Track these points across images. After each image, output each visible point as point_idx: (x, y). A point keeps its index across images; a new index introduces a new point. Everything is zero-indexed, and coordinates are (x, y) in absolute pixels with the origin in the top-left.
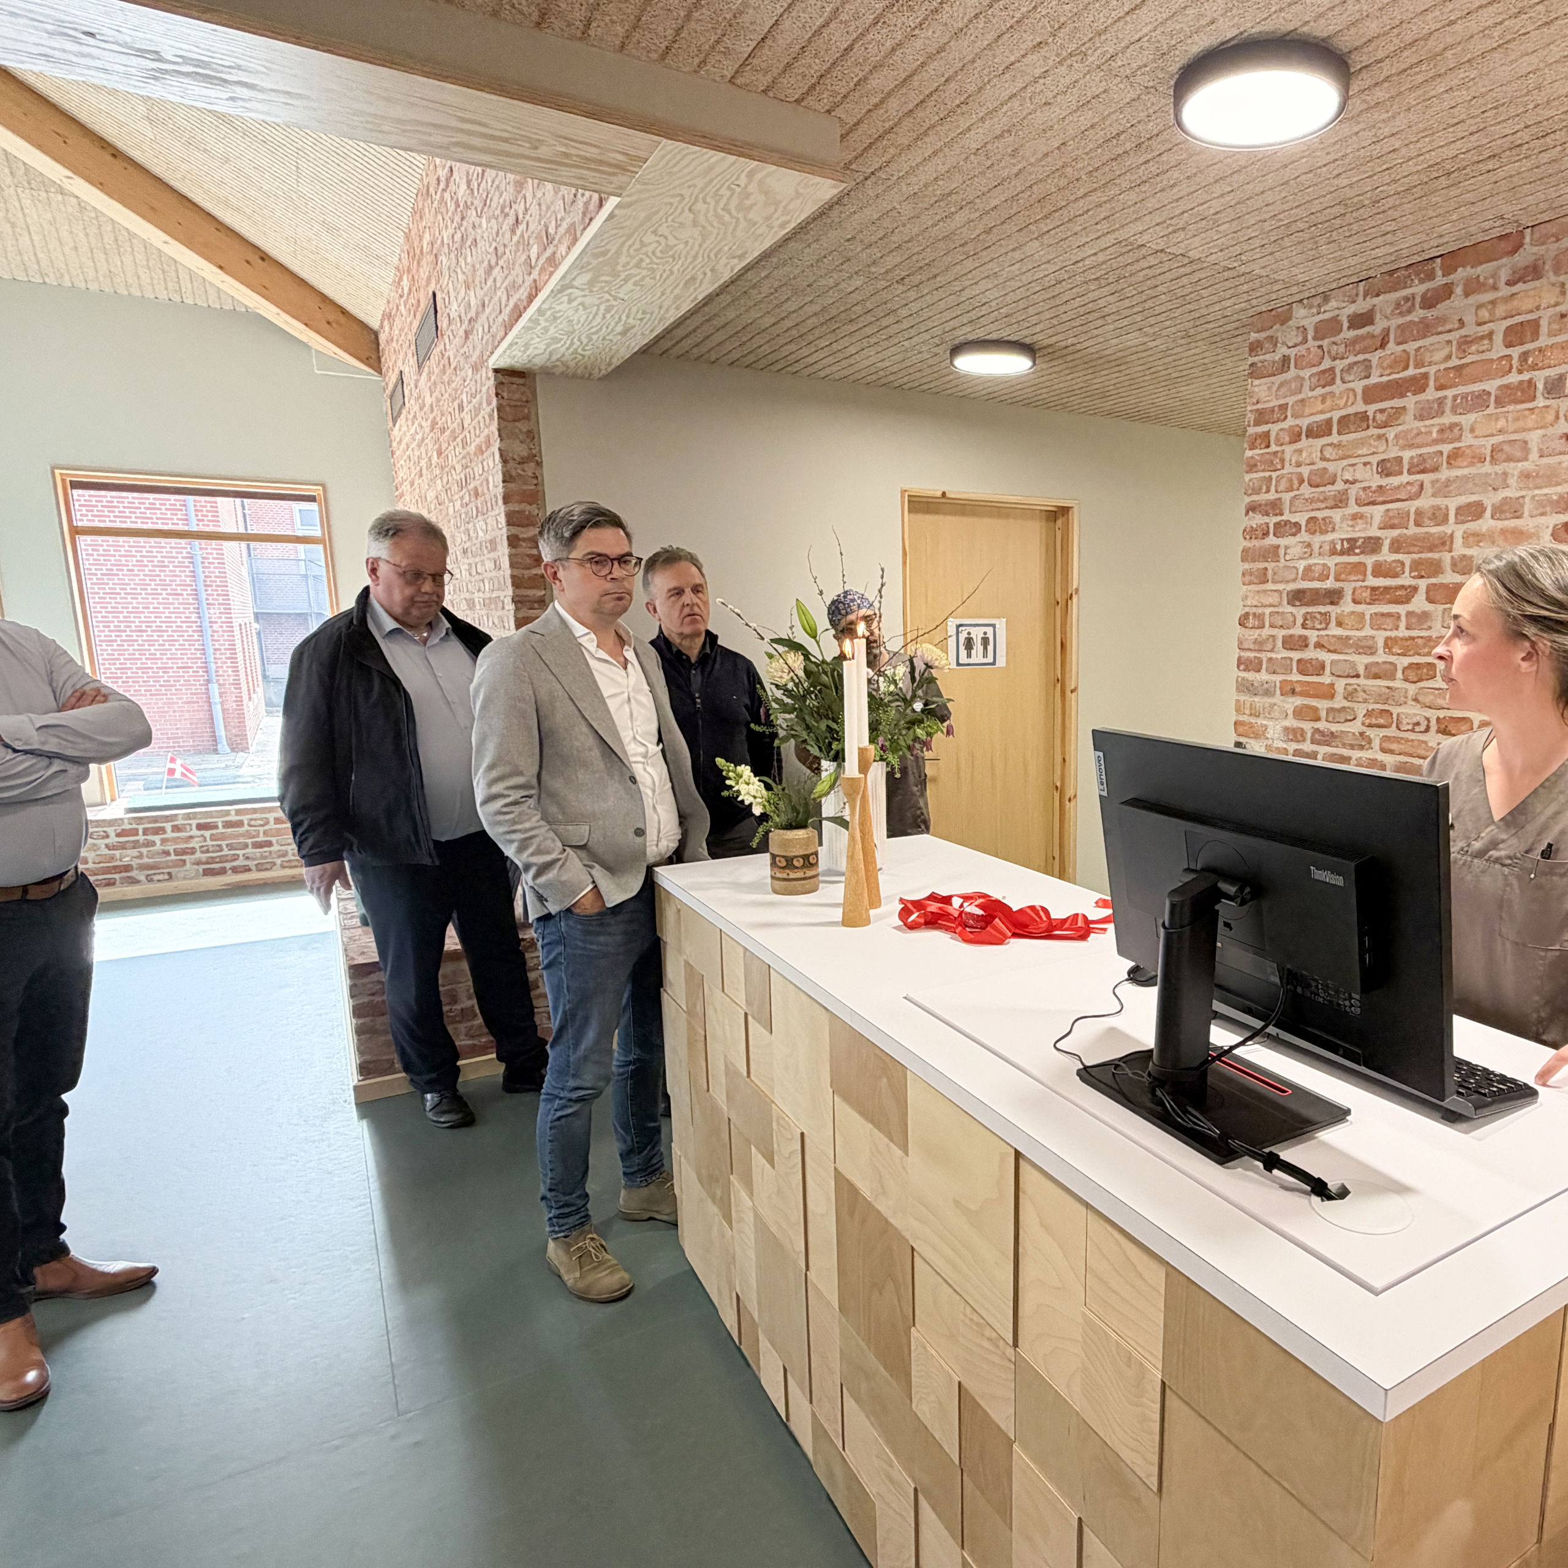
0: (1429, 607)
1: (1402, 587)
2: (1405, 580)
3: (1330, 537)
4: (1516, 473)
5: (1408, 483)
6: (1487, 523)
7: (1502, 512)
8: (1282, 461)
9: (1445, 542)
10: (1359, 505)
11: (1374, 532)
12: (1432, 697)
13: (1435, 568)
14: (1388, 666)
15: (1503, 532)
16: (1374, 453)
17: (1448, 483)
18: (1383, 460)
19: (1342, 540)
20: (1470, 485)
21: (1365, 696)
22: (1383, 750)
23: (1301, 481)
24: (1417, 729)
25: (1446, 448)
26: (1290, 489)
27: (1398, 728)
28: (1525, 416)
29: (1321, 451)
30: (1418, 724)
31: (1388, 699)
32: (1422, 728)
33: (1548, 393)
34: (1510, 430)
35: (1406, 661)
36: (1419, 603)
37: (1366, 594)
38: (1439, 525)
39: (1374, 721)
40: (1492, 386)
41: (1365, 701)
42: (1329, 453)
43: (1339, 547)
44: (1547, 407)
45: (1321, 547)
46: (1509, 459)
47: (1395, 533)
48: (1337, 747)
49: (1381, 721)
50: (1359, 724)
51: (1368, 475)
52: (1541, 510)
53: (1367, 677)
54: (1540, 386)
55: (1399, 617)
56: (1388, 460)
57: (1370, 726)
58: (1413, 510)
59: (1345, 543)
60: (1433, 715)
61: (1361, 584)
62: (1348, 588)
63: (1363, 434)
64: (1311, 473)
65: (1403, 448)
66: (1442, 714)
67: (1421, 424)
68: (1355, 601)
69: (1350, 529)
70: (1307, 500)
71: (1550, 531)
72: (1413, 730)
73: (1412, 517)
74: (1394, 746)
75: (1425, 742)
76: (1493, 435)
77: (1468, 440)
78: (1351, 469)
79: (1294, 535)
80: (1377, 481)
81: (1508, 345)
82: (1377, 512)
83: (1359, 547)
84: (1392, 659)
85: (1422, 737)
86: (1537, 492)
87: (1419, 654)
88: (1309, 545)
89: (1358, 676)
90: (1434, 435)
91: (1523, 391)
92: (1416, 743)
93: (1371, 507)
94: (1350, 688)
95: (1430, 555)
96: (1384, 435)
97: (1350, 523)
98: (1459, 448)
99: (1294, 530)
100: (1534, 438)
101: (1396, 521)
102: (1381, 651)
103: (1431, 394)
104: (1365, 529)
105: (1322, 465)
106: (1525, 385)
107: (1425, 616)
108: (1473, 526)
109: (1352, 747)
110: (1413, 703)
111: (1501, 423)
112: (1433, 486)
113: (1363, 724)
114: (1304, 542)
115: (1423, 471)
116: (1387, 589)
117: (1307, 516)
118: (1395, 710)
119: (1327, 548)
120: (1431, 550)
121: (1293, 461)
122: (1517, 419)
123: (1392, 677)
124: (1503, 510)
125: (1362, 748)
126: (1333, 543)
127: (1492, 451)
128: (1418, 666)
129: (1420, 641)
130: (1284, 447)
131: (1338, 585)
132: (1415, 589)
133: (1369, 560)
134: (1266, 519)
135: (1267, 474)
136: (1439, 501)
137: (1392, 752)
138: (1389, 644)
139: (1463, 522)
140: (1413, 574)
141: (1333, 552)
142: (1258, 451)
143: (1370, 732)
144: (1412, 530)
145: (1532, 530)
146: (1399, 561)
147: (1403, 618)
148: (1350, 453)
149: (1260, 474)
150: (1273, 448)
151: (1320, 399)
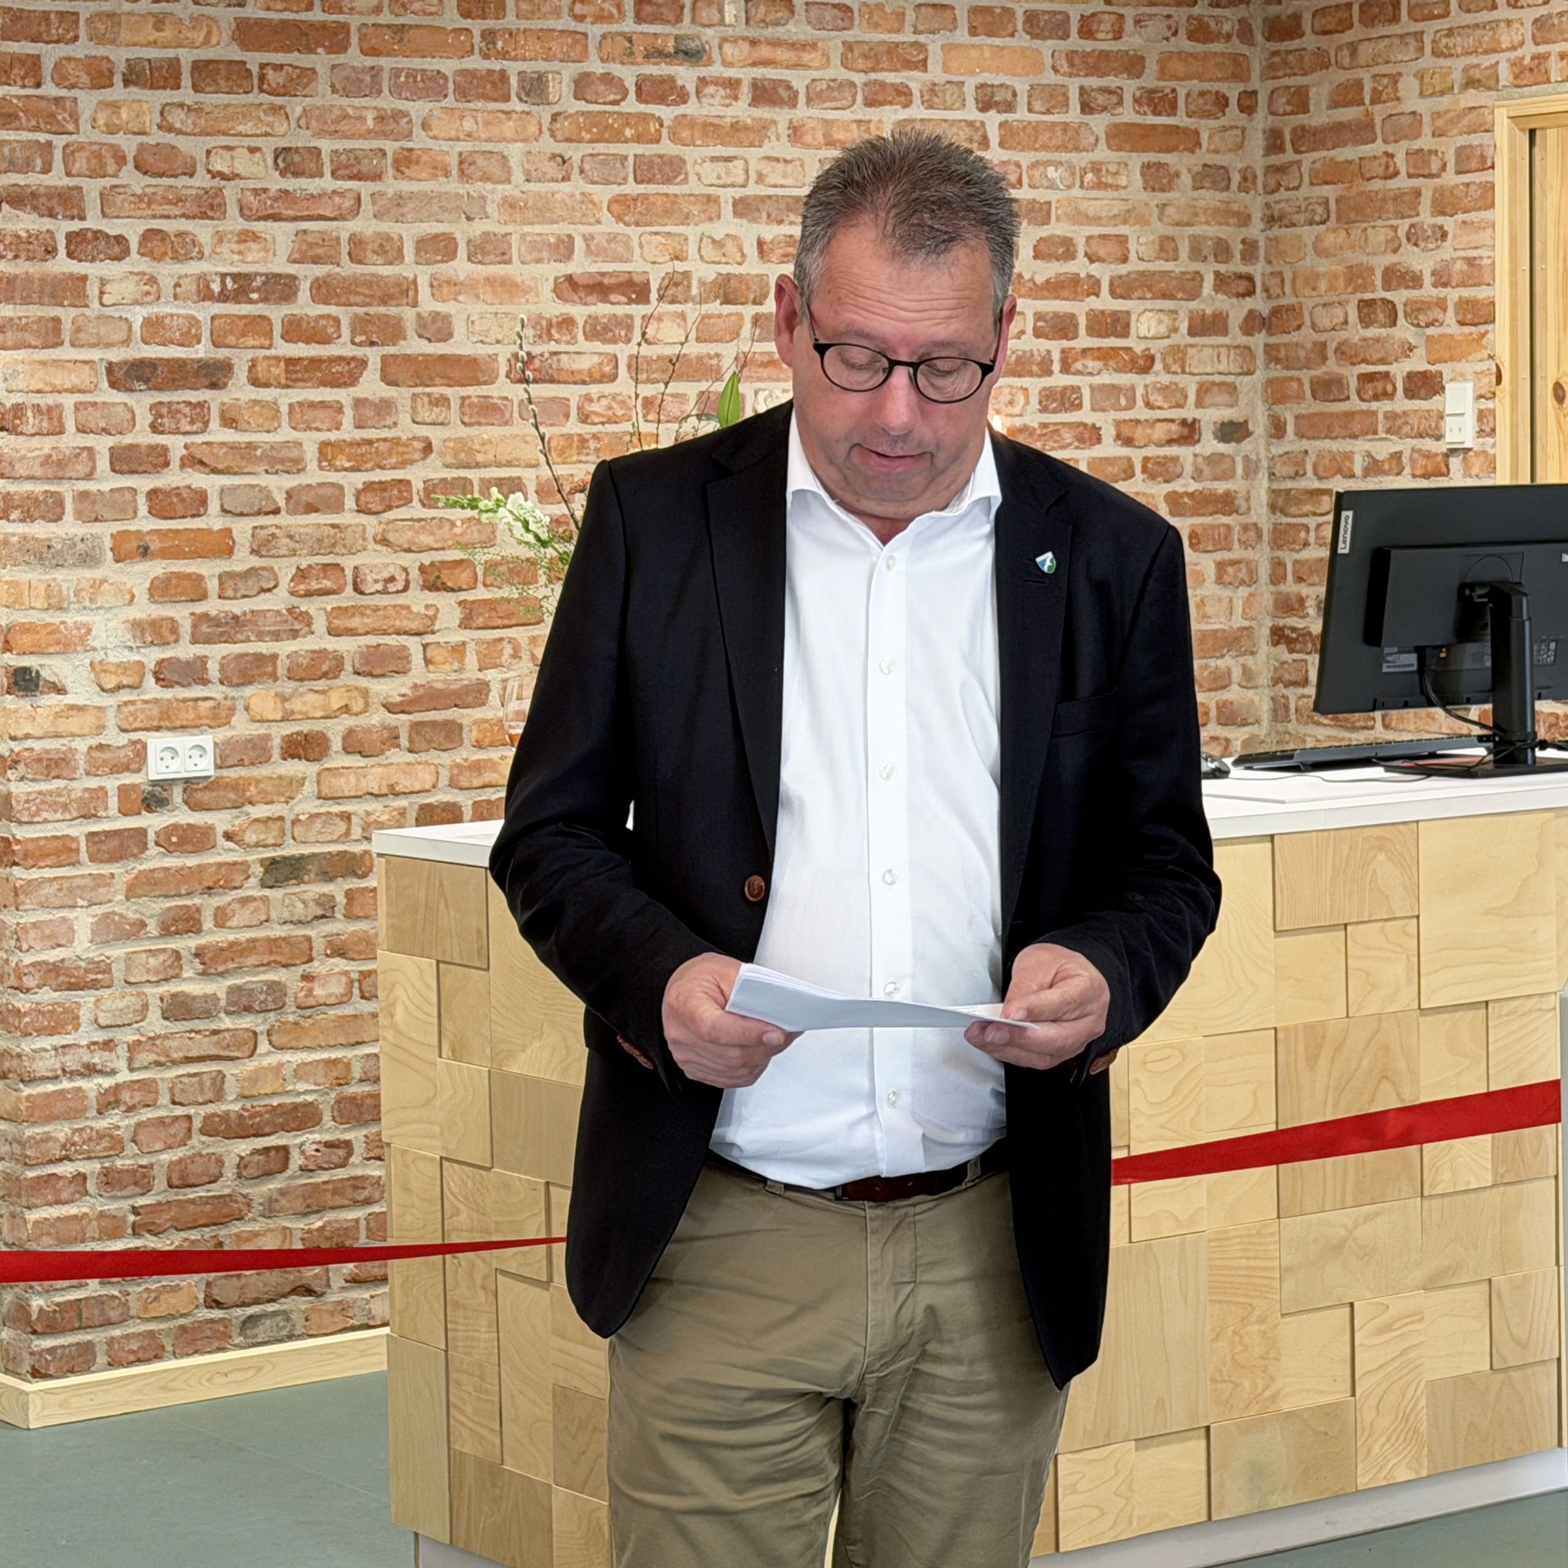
0: (389, 392)
1: (340, 359)
2: (343, 348)
3: (195, 268)
4: (498, 197)
5: (334, 192)
6: (461, 267)
7: (485, 253)
8: (75, 117)
9: (406, 291)
10: (248, 218)
11: (280, 265)
12: (410, 534)
13: (393, 331)
14: (329, 491)
15: (490, 281)
16: (267, 134)
17: (400, 200)
18: (287, 150)
19: (223, 276)
20: (435, 208)
21: (292, 544)
22: (333, 632)
23: (121, 160)
24: (392, 588)
25: (390, 146)
26: (98, 172)
27: (357, 589)
28: (501, 122)
29: (162, 113)
30: (392, 579)
31: (334, 545)
32: (400, 586)
33: (528, 94)
34: (483, 136)
35: (358, 479)
36: (371, 385)
37: (278, 371)
38: (391, 264)
39: (315, 585)
40: (448, 66)
41: (293, 553)
42: (177, 118)
43: (216, 287)
44: (528, 113)
45: (177, 285)
46: (486, 178)
47: (320, 270)
48: (248, 640)
49: (327, 584)
50: (286, 594)
51: (259, 170)
52: (535, 255)
53: (292, 512)
54: (514, 82)
55: (340, 409)
56: (297, 150)
57: (309, 594)
58: (345, 236)
59: (228, 280)
60: (412, 561)
61: (267, 352)
62: (241, 360)
63: (243, 99)
64: (142, 147)
65: (320, 134)
66: (426, 559)
67: (345, 102)
68: (255, 382)
69: (236, 257)
70: (140, 198)
71: (550, 285)
72: (384, 592)
73: (345, 249)
74: (355, 622)
75: (408, 608)
76: (458, 139)
77: (419, 141)
78: (227, 155)
79: (119, 259)
80: (276, 183)
81: (466, 15)
82: (282, 234)
83: (258, 290)
84: (333, 477)
85: (401, 600)
86: (527, 229)
87: (382, 467)
88: (153, 280)
89: (276, 511)
90: (370, 123)
91: (494, 84)
92: (392, 612)
93: (270, 224)
94: (263, 534)
95: (382, 310)
96: (281, 108)
97: (235, 247)
98: (411, 150)
99: (117, 249)
100: (515, 152)
101: (320, 251)
102: (312, 466)
103: (354, 57)
104: (265, 260)
105: (157, 137)
106: (496, 77)
107: (385, 407)
108: (445, 269)
109: (277, 636)
110: (379, 547)
111: (468, 125)
112: (374, 203)
113: (292, 594)
114: (144, 274)
115: (357, 177)
116: (315, 363)
117: (142, 226)
118: (348, 563)
119: (189, 286)
120: (384, 302)
121: (101, 122)
122: (487, 123)
123: (338, 507)
124: (481, 250)
125: (295, 634)
126: (203, 281)
127: (461, 163)
128: (383, 486)
129: (382, 447)
130: (74, 93)
131: (222, 354)
132: (363, 363)
133: (277, 313)
134: (47, 224)
135: (42, 137)
136: (385, 227)
137: (351, 632)
138: (327, 452)
139: (429, 263)
140: (358, 340)
141: (205, 294)
142: (15, 90)
143: (305, 605)
144: (348, 269)
145: (529, 283)
146: (328, 317)
147: (349, 412)
148: (223, 126)
149: (25, 136)
150: (49, 89)
151: (151, 20)
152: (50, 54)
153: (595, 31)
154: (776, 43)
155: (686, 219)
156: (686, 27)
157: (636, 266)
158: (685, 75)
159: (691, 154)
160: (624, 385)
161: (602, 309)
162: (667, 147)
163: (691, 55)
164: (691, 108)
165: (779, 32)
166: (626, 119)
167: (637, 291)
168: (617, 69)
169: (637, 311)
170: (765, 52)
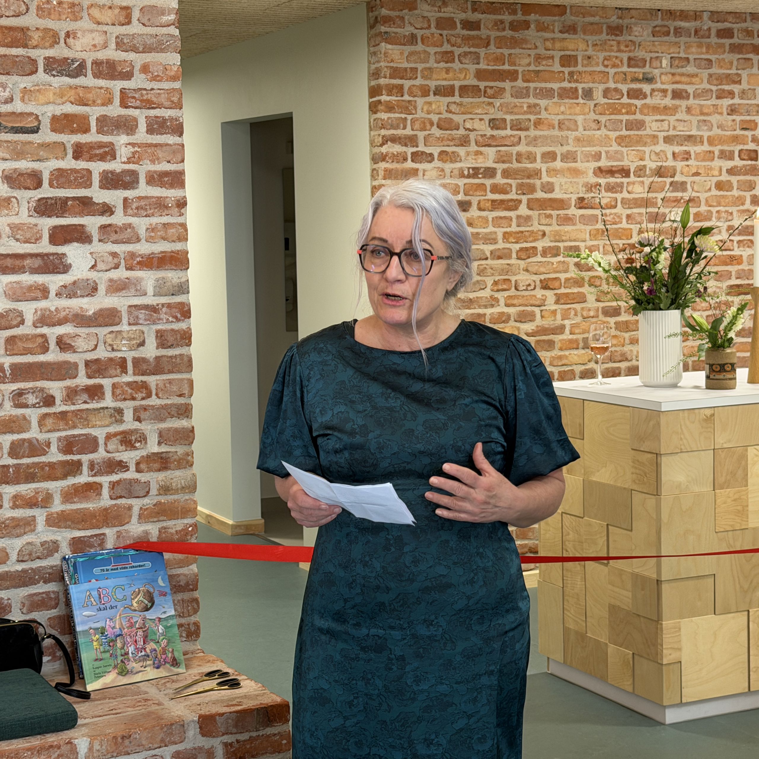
0: (530, 213)
1: (512, 200)
2: (512, 196)
3: (458, 165)
4: (573, 137)
5: (511, 135)
6: (558, 164)
7: (567, 158)
8: (415, 108)
9: (537, 173)
10: (478, 146)
11: (490, 164)
12: (537, 267)
13: (532, 189)
14: (506, 251)
15: (569, 169)
16: (486, 114)
17: (535, 139)
18: (494, 119)
19: (469, 168)
20: (549, 141)
21: (492, 271)
22: (507, 305)
23: (432, 124)
24: (529, 288)
25: (532, 117)
26: (423, 129)
27: (516, 289)
28: (575, 108)
29: (447, 106)
30: (529, 285)
31: (508, 272)
32: (532, 287)
33: (585, 96)
34: (568, 113)
35: (518, 246)
36: (523, 210)
37: (489, 205)
38: (531, 163)
39: (500, 287)
40: (555, 86)
41: (493, 275)
42: (453, 108)
43: (466, 173)
44: (585, 104)
45: (452, 172)
46: (569, 129)
47: (505, 166)
48: (475, 308)
49: (505, 287)
50: (489, 291)
51: (483, 127)
52: (587, 159)
53: (493, 259)
54: (580, 91)
55: (511, 219)
56: (497, 119)
57: (498, 291)
58: (515, 153)
59: (471, 170)
60: (537, 278)
61: (484, 198)
62: (475, 201)
63: (478, 100)
64: (440, 119)
65: (507, 113)
66: (542, 277)
67: (516, 100)
68: (480, 209)
69: (473, 161)
70: (439, 139)
71: (592, 171)
72: (527, 290)
73: (514, 157)
74: (515, 302)
75: (535, 296)
76: (558, 114)
77: (544, 115)
78: (471, 121)
79: (430, 162)
80: (489, 132)
81: (563, 66)
82: (491, 152)
83: (482, 174)
84: (508, 246)
85: (532, 293)
86: (584, 149)
87: (527, 242)
88: (443, 170)
89: (486, 259)
90: (525, 109)
91: (573, 93)
92: (529, 297)
93: (487, 148)
94: (481, 267)
95: (528, 181)
96: (492, 103)
97: (473, 157)
98: (540, 119)
99: (429, 158)
100: (580, 119)
101: (505, 159)
102: (500, 241)
103: (520, 83)
104: (484, 162)
105: (446, 115)
106: (573, 90)
107: (528, 218)
108: (552, 165)
109: (486, 307)
110: (524, 273)
111: (562, 109)
112: (526, 140)
113: (492, 290)
114: (439, 168)
115: (520, 129)
116: (502, 201)
117: (439, 149)
118: (513, 279)
119: (456, 172)
120: (529, 177)
121: (425, 109)
122: (570, 108)
123: (510, 257)
124: (565, 157)
125: (492, 306)
126: (461, 170)
127: (559, 124)
128: (526, 249)
129: (527, 234)
130: (416, 99)
131: (468, 198)
132: (520, 201)
133: (488, 182)
134: (404, 149)
135: (403, 116)
136: (531, 149)
137: (514, 305)
138: (506, 236)
139: (546, 162)
140: (518, 192)
141: (462, 176)
142: (394, 98)
143: (496, 295)
144: (515, 165)
145: (584, 170)
146: (508, 184)
147: (514, 220)
148: (470, 111)
149: (397, 115)
150: (406, 97)
151: (445, 70)
152: (407, 84)
153: (612, 71)
154: (682, 75)
155: (645, 144)
156: (647, 69)
157: (625, 163)
158: (646, 88)
159: (647, 119)
160: (619, 209)
161: (612, 180)
162: (638, 116)
163: (649, 79)
164: (648, 101)
165: (684, 70)
166: (623, 105)
167: (625, 172)
168: (620, 86)
169: (625, 180)
170: (677, 78)
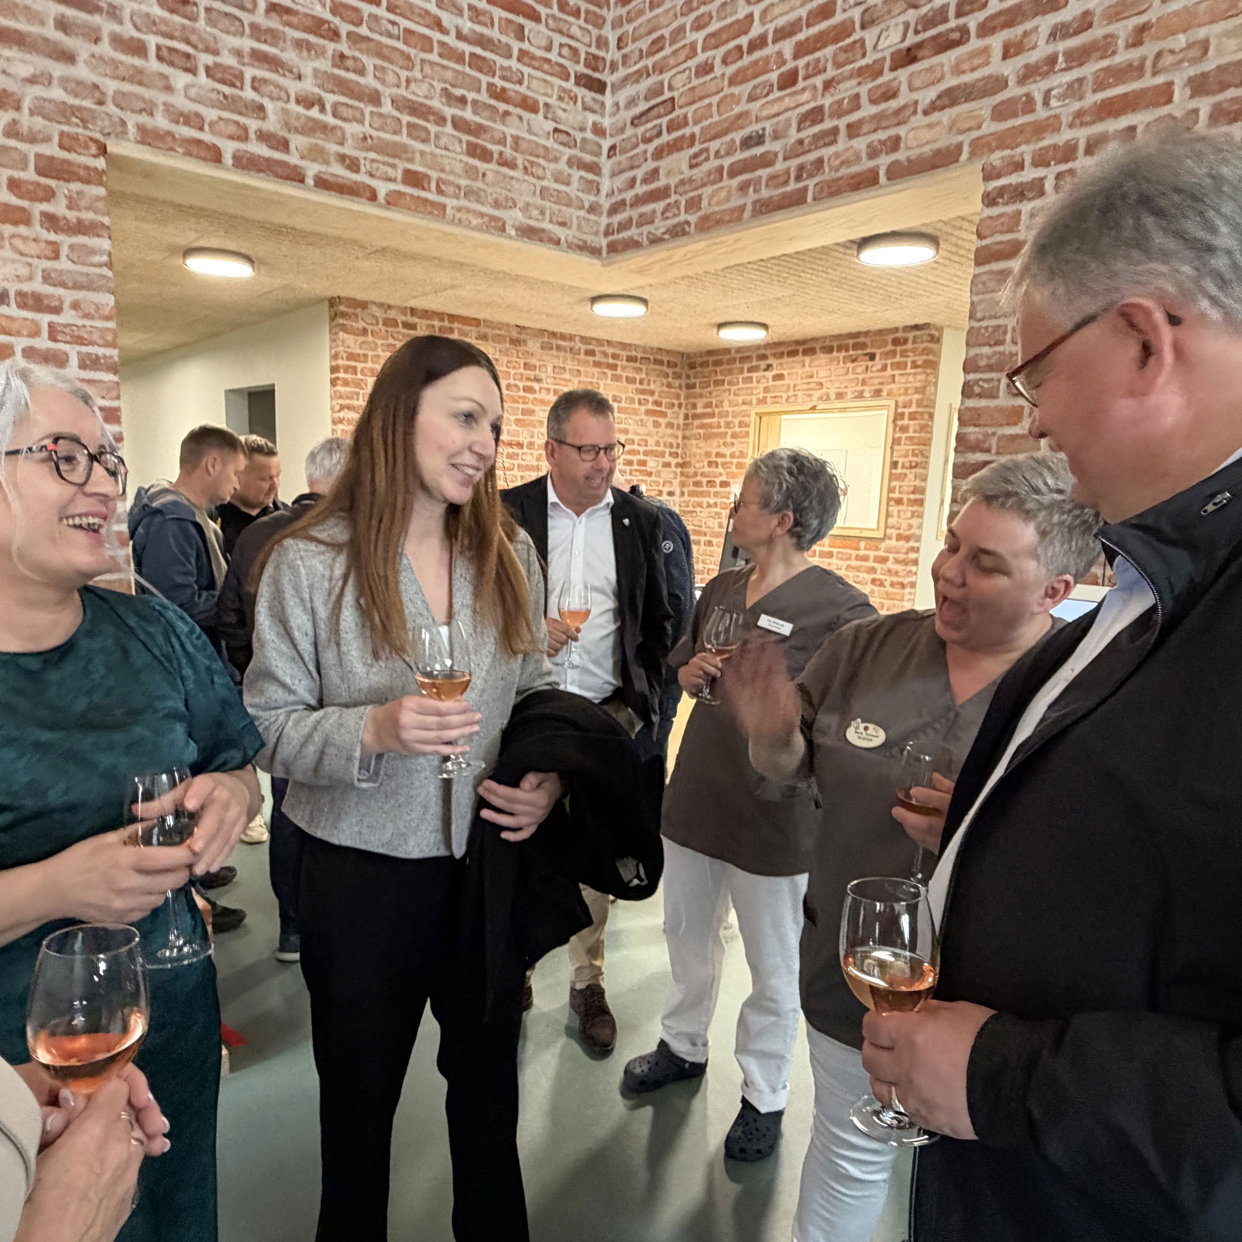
142: (349, 376)
149: (353, 389)
150: (359, 376)
152: (360, 366)
153: (512, 372)
154: (561, 379)
155: (534, 427)
156: (537, 372)
157: (520, 439)
158: (536, 386)
159: (537, 408)
160: (516, 472)
161: (511, 450)
162: (530, 406)
163: (538, 380)
164: (537, 396)
165: (563, 376)
166: (520, 397)
167: (520, 445)
168: (518, 383)
169: (520, 451)
170: (558, 381)
